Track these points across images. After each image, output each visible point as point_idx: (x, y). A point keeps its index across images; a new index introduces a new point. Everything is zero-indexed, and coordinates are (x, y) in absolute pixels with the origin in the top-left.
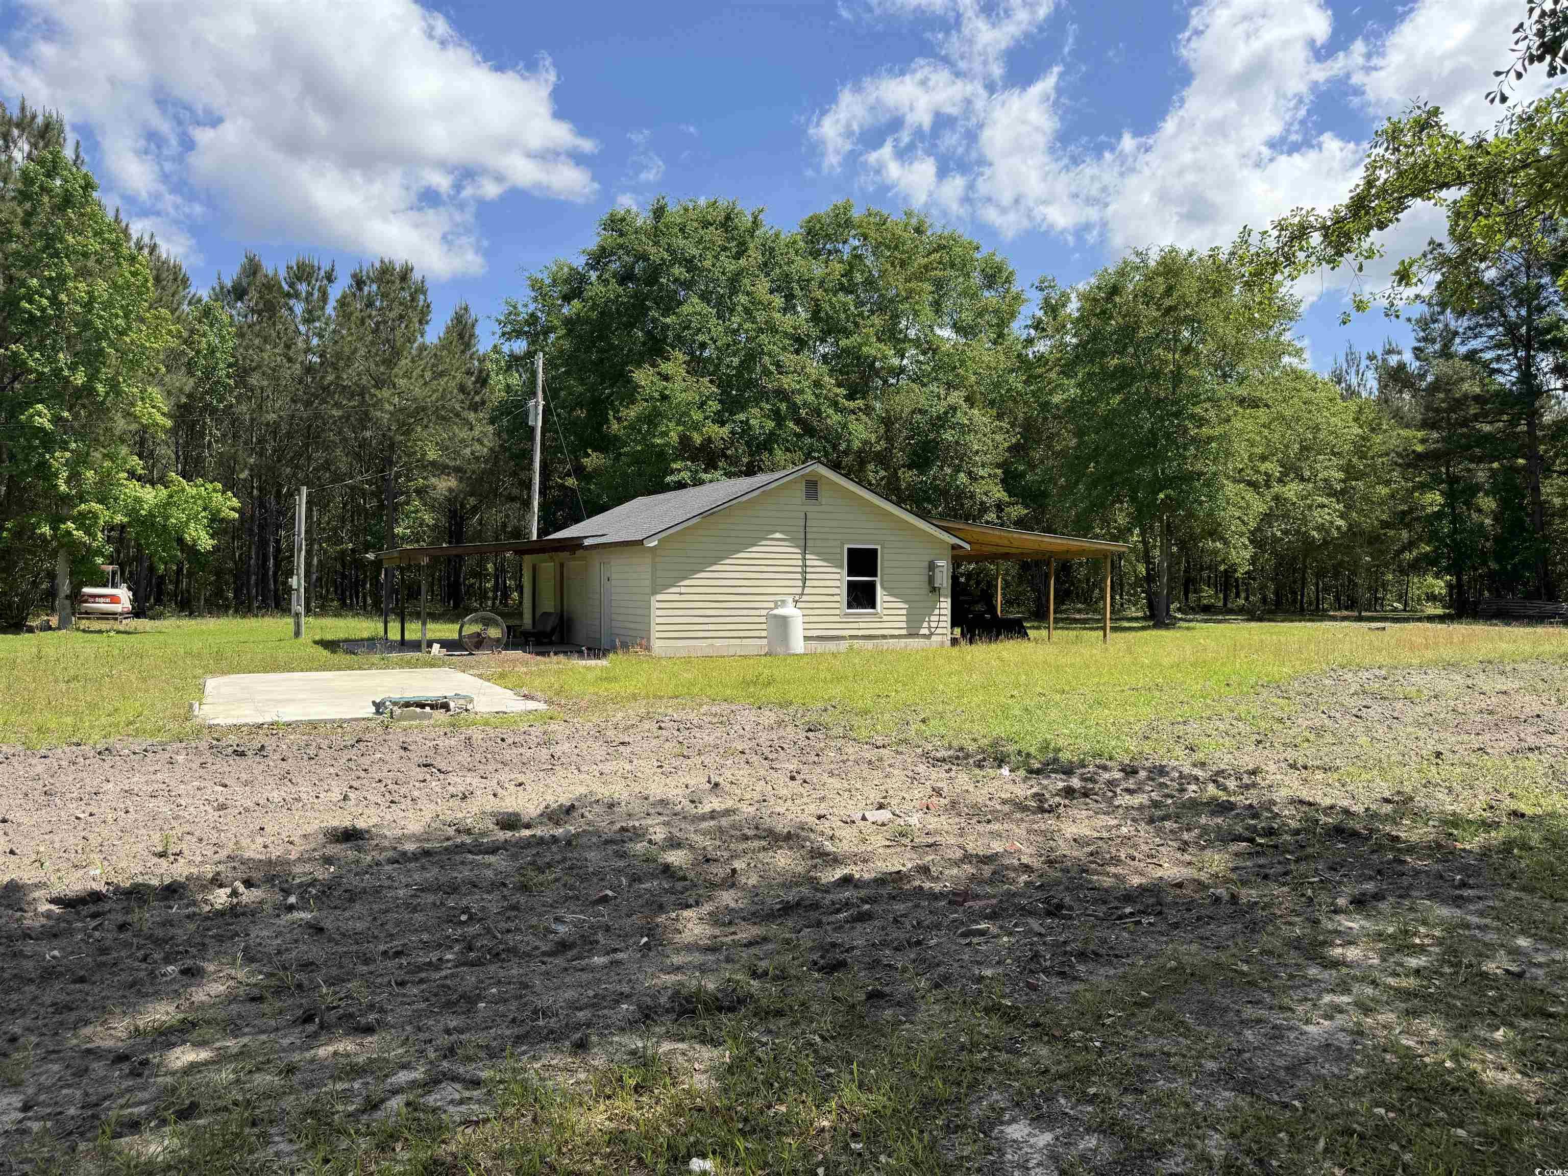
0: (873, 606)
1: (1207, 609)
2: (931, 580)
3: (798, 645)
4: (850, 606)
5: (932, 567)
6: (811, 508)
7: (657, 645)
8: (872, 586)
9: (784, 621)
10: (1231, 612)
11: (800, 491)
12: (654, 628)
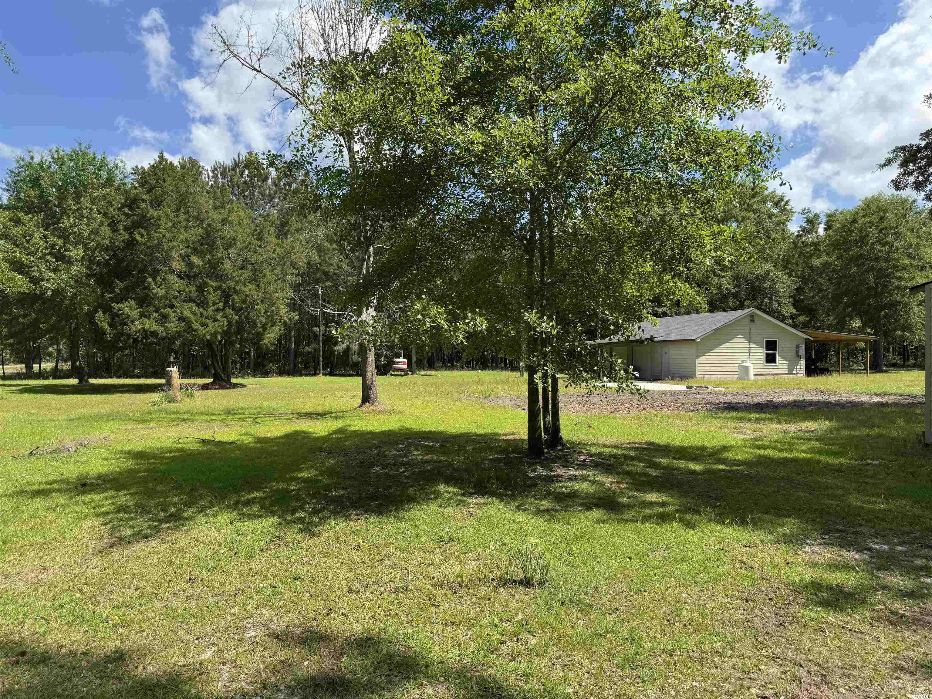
0: (775, 362)
1: (895, 365)
2: (797, 352)
3: (752, 377)
4: (767, 362)
5: (798, 347)
6: (752, 325)
7: (698, 376)
8: (774, 355)
9: (747, 368)
10: (908, 366)
11: (748, 320)
12: (697, 370)
